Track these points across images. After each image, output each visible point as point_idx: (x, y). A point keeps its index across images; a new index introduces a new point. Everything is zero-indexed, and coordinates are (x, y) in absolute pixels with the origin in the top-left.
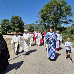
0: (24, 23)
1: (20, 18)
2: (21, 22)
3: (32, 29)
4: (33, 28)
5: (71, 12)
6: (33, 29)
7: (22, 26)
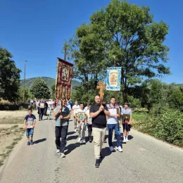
0: (19, 71)
1: (8, 55)
2: (8, 66)
3: (42, 90)
4: (45, 87)
5: (164, 44)
6: (46, 91)
7: (12, 80)
